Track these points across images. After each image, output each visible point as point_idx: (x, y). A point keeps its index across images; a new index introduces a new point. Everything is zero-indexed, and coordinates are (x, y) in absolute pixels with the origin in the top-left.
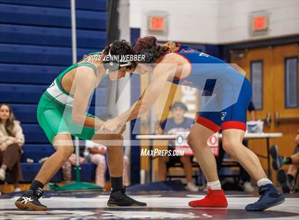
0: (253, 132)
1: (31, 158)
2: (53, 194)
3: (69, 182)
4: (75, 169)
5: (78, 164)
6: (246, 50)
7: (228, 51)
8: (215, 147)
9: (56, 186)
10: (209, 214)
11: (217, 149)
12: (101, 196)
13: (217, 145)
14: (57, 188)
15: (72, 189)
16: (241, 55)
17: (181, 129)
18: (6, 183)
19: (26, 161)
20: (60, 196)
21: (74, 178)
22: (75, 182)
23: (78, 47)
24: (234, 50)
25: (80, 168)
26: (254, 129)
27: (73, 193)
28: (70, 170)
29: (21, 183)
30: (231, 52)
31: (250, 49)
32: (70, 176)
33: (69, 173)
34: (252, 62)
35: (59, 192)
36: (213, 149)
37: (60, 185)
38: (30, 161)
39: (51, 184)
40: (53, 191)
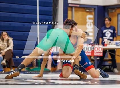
0: (118, 46)
1: (18, 56)
2: (28, 73)
3: (35, 67)
4: (38, 61)
5: (39, 59)
6: (116, 9)
7: (108, 9)
8: (101, 52)
9: (29, 69)
10: (97, 82)
11: (102, 53)
12: (49, 74)
13: (102, 51)
14: (29, 70)
15: (36, 70)
16: (114, 11)
17: (86, 44)
18: (6, 67)
19: (15, 57)
20: (31, 73)
21: (37, 65)
22: (38, 67)
23: (39, 6)
24: (110, 8)
25: (40, 61)
26: (118, 44)
27: (37, 72)
28: (35, 62)
29: (13, 67)
30: (109, 9)
31: (118, 8)
32: (35, 65)
33: (35, 63)
34: (118, 14)
35: (31, 71)
36: (100, 53)
37: (31, 68)
38: (17, 57)
39: (27, 68)
40: (28, 71)
